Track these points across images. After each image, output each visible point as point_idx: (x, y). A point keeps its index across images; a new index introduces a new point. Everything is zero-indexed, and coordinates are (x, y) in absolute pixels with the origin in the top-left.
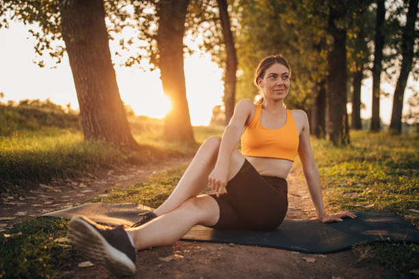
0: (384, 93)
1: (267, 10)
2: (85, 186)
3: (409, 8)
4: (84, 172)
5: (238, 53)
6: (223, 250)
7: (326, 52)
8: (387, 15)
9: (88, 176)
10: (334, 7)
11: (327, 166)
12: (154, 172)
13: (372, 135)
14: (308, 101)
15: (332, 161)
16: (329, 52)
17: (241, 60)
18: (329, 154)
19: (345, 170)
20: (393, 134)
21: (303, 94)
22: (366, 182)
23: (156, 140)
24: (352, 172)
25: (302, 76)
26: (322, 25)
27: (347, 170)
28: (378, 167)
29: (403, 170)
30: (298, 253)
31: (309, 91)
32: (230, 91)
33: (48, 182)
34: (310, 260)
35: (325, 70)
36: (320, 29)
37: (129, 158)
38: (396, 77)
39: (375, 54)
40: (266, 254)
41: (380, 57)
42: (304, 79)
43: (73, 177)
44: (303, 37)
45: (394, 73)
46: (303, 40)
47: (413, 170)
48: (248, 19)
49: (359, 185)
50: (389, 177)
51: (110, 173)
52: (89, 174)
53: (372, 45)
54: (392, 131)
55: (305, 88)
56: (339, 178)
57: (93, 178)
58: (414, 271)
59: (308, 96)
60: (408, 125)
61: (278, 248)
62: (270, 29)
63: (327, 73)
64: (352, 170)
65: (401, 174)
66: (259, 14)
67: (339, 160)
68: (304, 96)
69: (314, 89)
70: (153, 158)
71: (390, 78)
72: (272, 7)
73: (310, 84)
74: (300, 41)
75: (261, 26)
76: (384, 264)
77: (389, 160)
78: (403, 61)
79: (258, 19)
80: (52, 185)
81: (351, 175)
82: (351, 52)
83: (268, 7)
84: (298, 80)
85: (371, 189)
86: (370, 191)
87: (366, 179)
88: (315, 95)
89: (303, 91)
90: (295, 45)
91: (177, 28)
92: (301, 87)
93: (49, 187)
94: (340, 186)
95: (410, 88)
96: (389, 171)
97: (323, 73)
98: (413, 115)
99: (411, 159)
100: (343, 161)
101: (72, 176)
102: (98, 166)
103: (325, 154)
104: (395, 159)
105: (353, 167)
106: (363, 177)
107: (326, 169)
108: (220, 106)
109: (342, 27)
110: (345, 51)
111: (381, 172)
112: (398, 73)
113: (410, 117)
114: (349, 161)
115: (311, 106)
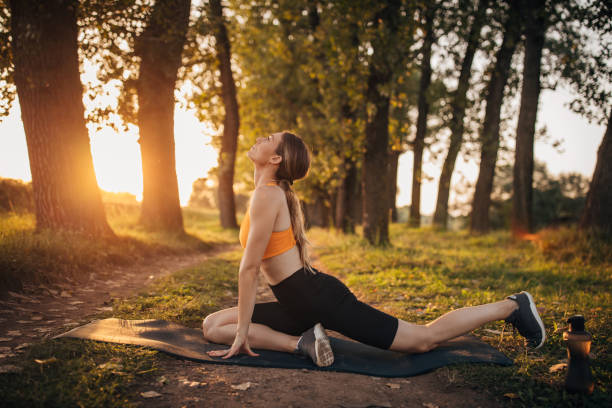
0: (427, 177)
1: (284, 57)
2: (69, 296)
3: (461, 71)
4: (60, 275)
5: (241, 111)
6: (298, 376)
7: (364, 123)
8: (434, 77)
9: (67, 282)
10: (377, 67)
11: (371, 273)
12: (151, 277)
13: (411, 230)
14: (334, 183)
15: (374, 267)
16: (367, 124)
17: (244, 120)
18: (367, 257)
19: (394, 278)
20: (437, 231)
21: (327, 173)
22: (425, 295)
23: (131, 227)
24: (404, 282)
25: (326, 148)
26: (360, 87)
27: (398, 279)
28: (434, 276)
29: (462, 281)
30: (379, 379)
31: (336, 169)
32: (227, 161)
33: (19, 289)
34: (394, 386)
35: (361, 147)
36: (358, 92)
37: (109, 255)
38: (442, 157)
39: (418, 126)
40: (346, 381)
41: (423, 131)
42: (329, 154)
43: (48, 282)
44: (329, 97)
45: (440, 152)
46: (330, 102)
47: (474, 281)
48: (256, 66)
49: (418, 299)
50: (450, 289)
51: (92, 276)
52: (68, 278)
53: (414, 114)
54: (437, 226)
55: (331, 166)
56: (392, 290)
57: (73, 284)
58: (508, 395)
59: (334, 176)
60: (453, 219)
61: (357, 373)
62: (286, 82)
63: (364, 151)
64: (403, 279)
65: (463, 286)
66: (271, 60)
67: (383, 265)
68: (329, 176)
69: (342, 167)
70: (138, 256)
71: (436, 158)
72: (289, 53)
73: (337, 161)
74: (325, 102)
75: (274, 77)
76: (475, 388)
77: (443, 267)
78: (451, 138)
79: (268, 68)
80: (24, 293)
81: (404, 286)
82: (395, 125)
83: (285, 53)
84: (321, 153)
85: (434, 305)
86: (435, 307)
87: (425, 292)
88: (343, 176)
89: (327, 170)
90: (319, 106)
91: (168, 75)
92: (325, 163)
93: (21, 296)
94: (397, 301)
95: (459, 172)
96: (448, 282)
97: (359, 150)
98: (459, 205)
99: (468, 267)
100: (389, 267)
101: (46, 281)
102: (76, 266)
103: (362, 256)
104: (451, 265)
105: (403, 276)
106: (419, 288)
107: (371, 277)
108: (205, 180)
109: (387, 95)
110: (386, 123)
111: (440, 282)
112: (445, 153)
113: (456, 207)
114: (397, 267)
115: (337, 188)
